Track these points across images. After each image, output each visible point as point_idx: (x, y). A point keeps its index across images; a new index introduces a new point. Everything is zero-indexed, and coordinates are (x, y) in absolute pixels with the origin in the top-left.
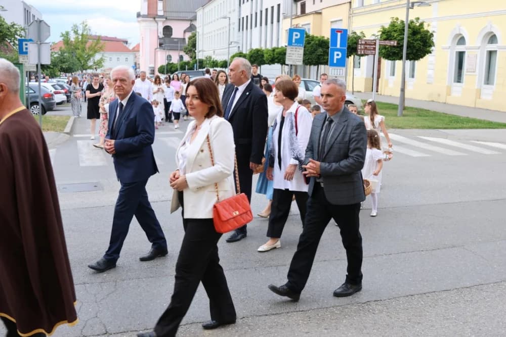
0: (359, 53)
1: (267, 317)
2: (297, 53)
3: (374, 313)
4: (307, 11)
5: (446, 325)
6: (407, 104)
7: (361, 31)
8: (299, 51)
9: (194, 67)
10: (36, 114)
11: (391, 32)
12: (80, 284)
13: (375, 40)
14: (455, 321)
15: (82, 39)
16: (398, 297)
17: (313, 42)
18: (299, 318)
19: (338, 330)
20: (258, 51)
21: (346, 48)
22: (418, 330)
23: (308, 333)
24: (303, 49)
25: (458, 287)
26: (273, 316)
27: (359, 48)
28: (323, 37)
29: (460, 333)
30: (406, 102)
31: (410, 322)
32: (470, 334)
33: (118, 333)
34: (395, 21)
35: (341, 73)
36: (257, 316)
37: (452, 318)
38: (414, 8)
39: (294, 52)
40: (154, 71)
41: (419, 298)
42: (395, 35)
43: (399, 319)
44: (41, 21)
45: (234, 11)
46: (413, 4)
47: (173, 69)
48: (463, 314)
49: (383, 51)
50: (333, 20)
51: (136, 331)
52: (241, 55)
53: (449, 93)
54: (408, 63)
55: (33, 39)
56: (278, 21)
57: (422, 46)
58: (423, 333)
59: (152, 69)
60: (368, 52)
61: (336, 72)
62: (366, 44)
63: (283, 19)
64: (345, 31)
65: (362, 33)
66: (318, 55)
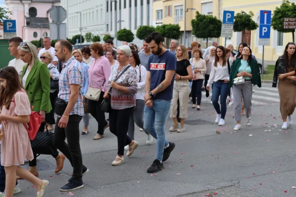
2: (229, 29)
8: (230, 27)
9: (76, 41)
11: (285, 12)
17: (205, 20)
24: (233, 25)
39: (227, 28)
42: (289, 14)
44: (60, 7)
50: (203, 2)
52: (126, 31)
56: (148, 3)
60: (291, 27)
61: (264, 42)
62: (289, 21)
63: (153, 2)
64: (270, 12)
65: (251, 12)
66: (210, 30)
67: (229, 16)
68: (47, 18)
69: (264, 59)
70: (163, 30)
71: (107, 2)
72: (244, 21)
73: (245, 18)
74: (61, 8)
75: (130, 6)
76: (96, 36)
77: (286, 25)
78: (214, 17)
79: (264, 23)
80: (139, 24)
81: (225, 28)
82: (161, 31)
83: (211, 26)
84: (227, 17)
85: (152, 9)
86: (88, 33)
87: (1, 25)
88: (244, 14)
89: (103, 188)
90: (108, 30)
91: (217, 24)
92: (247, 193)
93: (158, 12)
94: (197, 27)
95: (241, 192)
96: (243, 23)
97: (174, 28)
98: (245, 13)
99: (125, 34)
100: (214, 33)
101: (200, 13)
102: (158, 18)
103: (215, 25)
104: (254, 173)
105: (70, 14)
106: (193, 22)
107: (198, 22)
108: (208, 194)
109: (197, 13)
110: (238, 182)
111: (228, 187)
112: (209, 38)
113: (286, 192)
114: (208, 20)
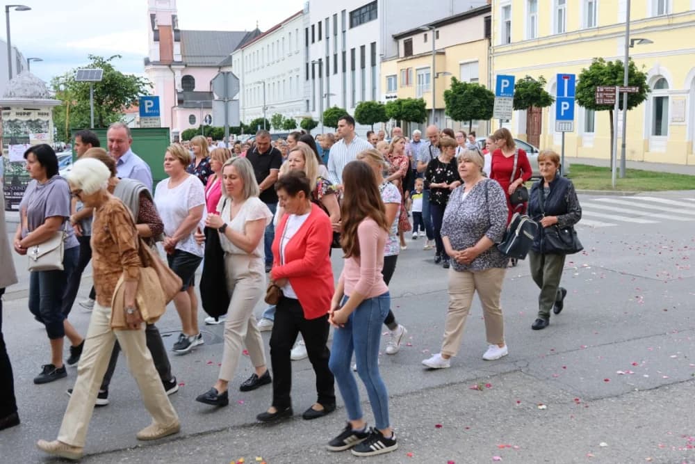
2: (506, 105)
4: (415, 52)
6: (628, 166)
8: (508, 103)
9: (257, 129)
11: (598, 76)
20: (370, 105)
24: (512, 99)
27: (598, 96)
30: (627, 162)
34: (599, 62)
38: (635, 46)
39: (503, 104)
40: (178, 137)
42: (605, 79)
44: (228, 73)
45: (297, 53)
46: (633, 41)
50: (462, 62)
52: (337, 110)
53: (647, 150)
54: (621, 113)
56: (373, 64)
59: (177, 135)
60: (608, 101)
61: (563, 126)
62: (605, 91)
63: (381, 63)
64: (573, 76)
65: (541, 78)
66: (475, 107)
67: (505, 83)
68: (211, 93)
69: (565, 155)
70: (398, 109)
71: (307, 64)
72: (530, 92)
73: (533, 87)
74: (230, 74)
75: (344, 70)
76: (290, 119)
77: (599, 98)
78: (481, 86)
79: (563, 95)
80: (358, 99)
81: (500, 104)
82: (394, 110)
83: (477, 101)
84: (503, 86)
85: (380, 75)
86: (277, 116)
87: (136, 105)
88: (530, 80)
89: (298, 375)
90: (308, 110)
91: (486, 98)
92: (541, 383)
93: (389, 78)
94: (454, 102)
95: (531, 383)
96: (528, 95)
97: (415, 104)
98: (532, 80)
99: (335, 115)
100: (481, 112)
101: (458, 78)
102: (390, 89)
103: (483, 100)
104: (552, 348)
105: (247, 86)
106: (447, 94)
107: (455, 94)
108: (476, 386)
109: (454, 79)
110: (525, 365)
111: (510, 372)
112: (473, 121)
113: (606, 380)
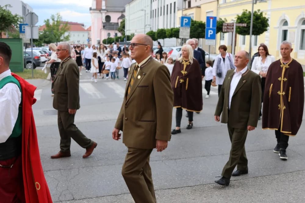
0: (224, 31)
1: (170, 190)
3: (234, 188)
4: (192, 6)
5: (278, 195)
7: (224, 17)
8: (187, 30)
9: (124, 40)
10: (30, 68)
11: (243, 18)
12: (58, 170)
13: (233, 23)
14: (283, 192)
15: (57, 23)
16: (249, 178)
17: (195, 25)
18: (189, 191)
19: (212, 198)
20: (162, 30)
21: (215, 28)
22: (261, 198)
23: (194, 199)
24: (190, 28)
25: (284, 172)
26: (173, 190)
27: (224, 28)
28: (202, 22)
29: (286, 200)
31: (256, 193)
32: (292, 201)
33: (80, 199)
34: (245, 11)
35: (213, 43)
36: (164, 189)
37: (282, 191)
38: (257, 3)
39: (185, 31)
41: (262, 178)
42: (245, 20)
43: (249, 191)
45: (148, 6)
46: (256, 1)
47: (111, 41)
48: (288, 188)
49: (238, 30)
50: (207, 11)
51: (91, 198)
52: (152, 32)
53: (278, 55)
55: (28, 23)
56: (175, 12)
57: (261, 27)
58: (264, 200)
59: (99, 41)
60: (229, 31)
61: (210, 43)
62: (228, 25)
63: (177, 11)
64: (215, 18)
65: (225, 19)
66: (199, 32)
67: (186, 21)
68: (118, 23)
70: (171, 32)
73: (219, 23)
81: (183, 31)
82: (170, 33)
84: (184, 22)
85: (177, 17)
114: (198, 25)
